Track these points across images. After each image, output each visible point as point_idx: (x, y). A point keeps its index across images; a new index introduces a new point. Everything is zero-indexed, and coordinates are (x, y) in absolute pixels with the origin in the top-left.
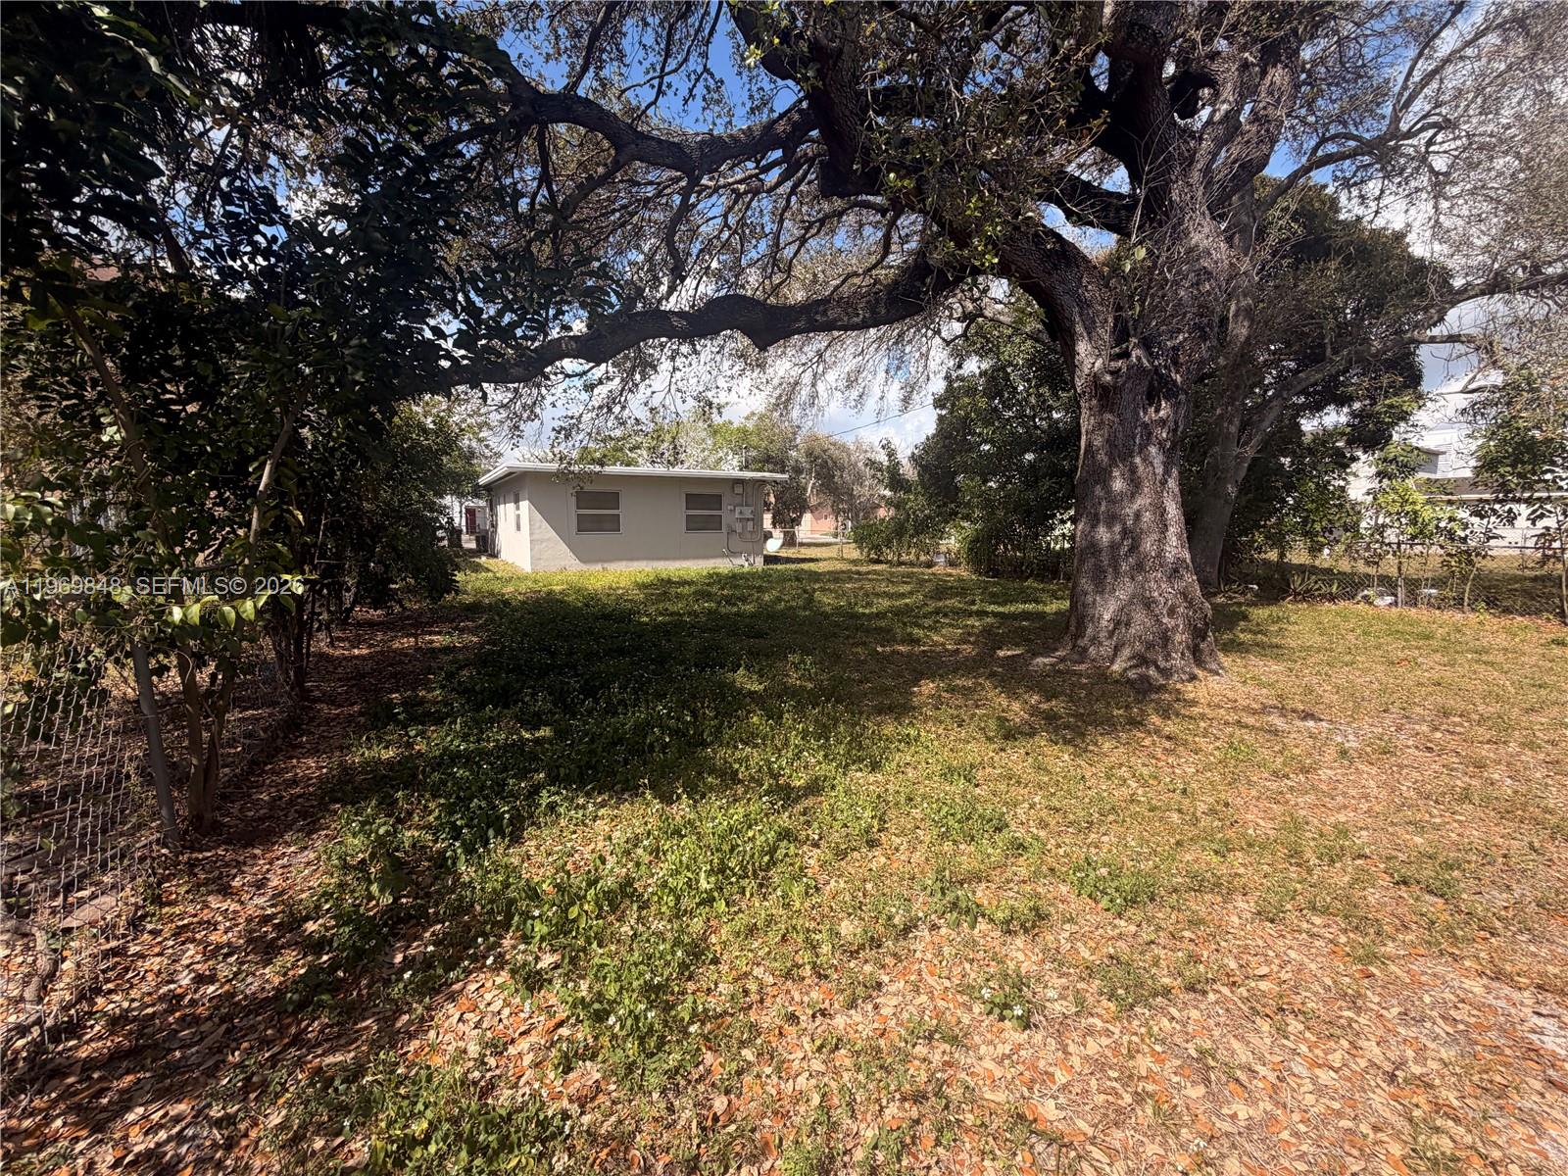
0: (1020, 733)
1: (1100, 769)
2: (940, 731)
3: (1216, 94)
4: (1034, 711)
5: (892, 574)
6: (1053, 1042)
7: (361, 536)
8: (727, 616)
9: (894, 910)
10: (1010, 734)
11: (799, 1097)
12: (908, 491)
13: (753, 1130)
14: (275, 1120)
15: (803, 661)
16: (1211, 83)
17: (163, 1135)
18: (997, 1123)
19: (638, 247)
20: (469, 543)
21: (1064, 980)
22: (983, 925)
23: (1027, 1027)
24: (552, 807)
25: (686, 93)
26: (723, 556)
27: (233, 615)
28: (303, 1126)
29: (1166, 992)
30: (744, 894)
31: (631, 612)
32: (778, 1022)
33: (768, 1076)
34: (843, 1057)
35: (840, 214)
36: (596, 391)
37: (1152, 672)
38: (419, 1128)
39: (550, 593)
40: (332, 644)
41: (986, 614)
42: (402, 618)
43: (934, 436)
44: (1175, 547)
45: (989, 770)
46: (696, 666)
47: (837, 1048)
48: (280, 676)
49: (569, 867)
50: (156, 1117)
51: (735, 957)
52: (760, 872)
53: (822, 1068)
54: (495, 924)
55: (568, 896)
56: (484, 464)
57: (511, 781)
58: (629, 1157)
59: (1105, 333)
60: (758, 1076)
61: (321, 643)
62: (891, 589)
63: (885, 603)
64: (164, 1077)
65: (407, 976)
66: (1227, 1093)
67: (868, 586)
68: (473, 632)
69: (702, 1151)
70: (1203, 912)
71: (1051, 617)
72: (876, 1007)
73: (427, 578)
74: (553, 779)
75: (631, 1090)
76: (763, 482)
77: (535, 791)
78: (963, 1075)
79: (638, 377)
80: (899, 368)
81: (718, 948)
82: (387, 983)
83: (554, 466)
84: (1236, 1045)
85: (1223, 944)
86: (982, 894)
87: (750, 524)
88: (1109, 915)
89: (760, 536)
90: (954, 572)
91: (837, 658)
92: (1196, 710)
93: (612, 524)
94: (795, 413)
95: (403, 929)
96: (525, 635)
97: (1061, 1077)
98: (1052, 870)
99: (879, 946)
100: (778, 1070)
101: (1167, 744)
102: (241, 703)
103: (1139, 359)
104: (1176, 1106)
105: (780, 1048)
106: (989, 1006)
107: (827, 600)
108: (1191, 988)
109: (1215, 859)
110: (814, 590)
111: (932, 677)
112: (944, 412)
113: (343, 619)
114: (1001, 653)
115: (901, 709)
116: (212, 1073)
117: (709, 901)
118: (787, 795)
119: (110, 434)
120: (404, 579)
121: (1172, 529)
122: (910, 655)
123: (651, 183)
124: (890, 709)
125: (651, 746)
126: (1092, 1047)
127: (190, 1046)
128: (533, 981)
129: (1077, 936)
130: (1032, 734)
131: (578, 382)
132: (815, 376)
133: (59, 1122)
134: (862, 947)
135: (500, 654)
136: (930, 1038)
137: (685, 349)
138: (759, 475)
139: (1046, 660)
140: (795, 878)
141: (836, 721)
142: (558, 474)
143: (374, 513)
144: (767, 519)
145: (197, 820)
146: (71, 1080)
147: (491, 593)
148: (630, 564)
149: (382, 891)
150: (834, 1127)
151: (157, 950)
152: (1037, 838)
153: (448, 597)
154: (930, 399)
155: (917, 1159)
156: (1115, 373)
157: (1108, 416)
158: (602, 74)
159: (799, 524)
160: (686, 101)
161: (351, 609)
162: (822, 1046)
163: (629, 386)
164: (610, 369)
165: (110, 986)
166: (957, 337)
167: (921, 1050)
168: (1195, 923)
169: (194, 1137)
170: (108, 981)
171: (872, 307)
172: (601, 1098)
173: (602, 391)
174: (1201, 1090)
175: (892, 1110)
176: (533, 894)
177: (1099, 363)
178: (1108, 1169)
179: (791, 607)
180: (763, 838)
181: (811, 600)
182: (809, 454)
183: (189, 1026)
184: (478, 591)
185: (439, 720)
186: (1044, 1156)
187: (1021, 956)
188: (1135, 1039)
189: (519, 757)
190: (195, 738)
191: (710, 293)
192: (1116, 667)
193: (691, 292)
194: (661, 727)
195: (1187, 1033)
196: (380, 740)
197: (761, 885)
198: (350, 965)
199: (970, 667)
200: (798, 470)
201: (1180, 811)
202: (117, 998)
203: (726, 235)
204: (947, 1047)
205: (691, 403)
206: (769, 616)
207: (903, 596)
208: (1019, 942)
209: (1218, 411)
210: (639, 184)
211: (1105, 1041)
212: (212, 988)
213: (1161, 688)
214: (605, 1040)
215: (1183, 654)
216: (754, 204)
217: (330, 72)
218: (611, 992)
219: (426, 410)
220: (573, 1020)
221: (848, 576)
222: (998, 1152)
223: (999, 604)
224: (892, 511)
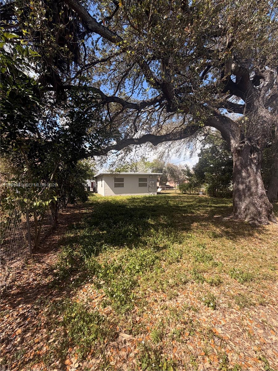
0: (218, 236)
1: (240, 246)
2: (198, 235)
3: (265, 80)
4: (223, 231)
5: (188, 197)
6: (222, 314)
7: (69, 188)
8: (147, 207)
9: (182, 277)
10: (216, 236)
11: (156, 319)
12: (192, 176)
13: (145, 326)
14: (46, 310)
15: (164, 217)
16: (263, 78)
17: (25, 311)
18: (205, 332)
19: (128, 125)
20: (91, 190)
21: (226, 299)
22: (205, 283)
23: (215, 309)
24: (105, 249)
25: (138, 93)
26: (147, 192)
27: (44, 204)
28: (51, 312)
29: (255, 304)
30: (147, 271)
31: (126, 205)
32: (153, 301)
33: (149, 314)
34: (167, 311)
35: (173, 115)
36: (119, 156)
37: (256, 222)
38: (73, 315)
39: (108, 201)
40: (63, 212)
41: (212, 206)
42: (77, 206)
43: (198, 163)
44: (261, 190)
45: (209, 245)
46: (139, 218)
47: (166, 309)
48: (52, 218)
49: (108, 262)
50: (24, 307)
51: (144, 286)
52: (151, 266)
53: (162, 313)
54: (91, 273)
55: (107, 268)
56: (95, 173)
57: (97, 242)
58: (117, 328)
59: (238, 138)
60: (147, 313)
61: (60, 211)
62: (188, 200)
63: (186, 204)
64: (26, 299)
65: (73, 283)
66: (270, 333)
67: (182, 199)
68: (91, 209)
69: (133, 329)
70: (266, 285)
71: (229, 208)
72: (177, 300)
73: (82, 197)
74: (106, 242)
75: (118, 312)
76: (157, 175)
77: (102, 244)
78: (197, 319)
79: (128, 153)
80: (189, 148)
81: (140, 283)
82: (69, 284)
83: (109, 173)
84: (273, 320)
85: (272, 294)
86: (205, 275)
87: (154, 185)
88: (239, 284)
89: (156, 188)
90: (204, 196)
91: (173, 216)
92: (269, 232)
93: (122, 185)
94: (164, 159)
95: (73, 273)
96: (102, 210)
97: (223, 323)
98: (224, 271)
99: (178, 286)
100: (152, 312)
101: (260, 241)
102: (45, 224)
103: (247, 143)
104: (255, 334)
105: (153, 308)
106: (205, 303)
107: (172, 203)
108: (261, 304)
109: (271, 271)
110: (169, 201)
111: (196, 222)
112: (201, 157)
113: (65, 206)
114: (215, 216)
115: (188, 229)
116: (35, 299)
117: (138, 272)
118: (158, 249)
119: (25, 169)
120: (77, 198)
121: (259, 185)
122: (191, 216)
123: (131, 112)
124: (185, 229)
125: (128, 236)
126: (232, 316)
127: (31, 293)
128: (99, 287)
129: (230, 288)
130: (222, 237)
131: (115, 154)
132: (169, 150)
133: (7, 306)
134: (174, 286)
135: (96, 214)
136: (190, 309)
137: (138, 146)
138: (156, 173)
139: (227, 218)
140: (159, 268)
141: (171, 232)
142: (110, 174)
143: (72, 184)
144: (158, 184)
145: (35, 247)
146: (10, 298)
147: (96, 201)
148: (126, 194)
149: (69, 264)
150: (164, 327)
151: (26, 273)
152: (221, 263)
153: (87, 202)
154: (197, 155)
155: (184, 338)
156: (241, 147)
157: (240, 157)
158: (121, 91)
160: (138, 94)
161: (67, 204)
162: (163, 308)
163: (126, 154)
164: (122, 151)
165: (18, 280)
166: (203, 140)
167: (187, 312)
168: (264, 287)
169: (31, 312)
170: (17, 279)
171: (180, 135)
172: (112, 314)
173: (120, 156)
174: (262, 331)
175: (178, 325)
176: (100, 267)
177: (237, 145)
178: (234, 347)
179: (163, 205)
180: (151, 258)
181: (168, 203)
182: (168, 168)
183: (31, 289)
184: (93, 200)
185: (83, 228)
186: (217, 342)
187: (214, 292)
188: (244, 316)
189: (99, 237)
190: (36, 230)
191: (144, 133)
192: (246, 220)
193: (140, 134)
194: (130, 231)
195: (259, 316)
196: (71, 232)
197: (151, 269)
198: (62, 279)
199: (206, 219)
200: (165, 172)
201: (262, 258)
202: (19, 282)
203: (147, 121)
204: (194, 312)
205: (140, 158)
206: (157, 207)
207: (191, 202)
208: (214, 288)
209: (274, 154)
210: (128, 112)
211: (236, 315)
212: (36, 282)
213: (259, 226)
214: (113, 301)
215: (265, 217)
216: (154, 114)
217: (68, 97)
218: (115, 290)
219: (83, 162)
220: (106, 296)
221: (177, 197)
222: (205, 339)
223: (215, 204)
224: (188, 181)
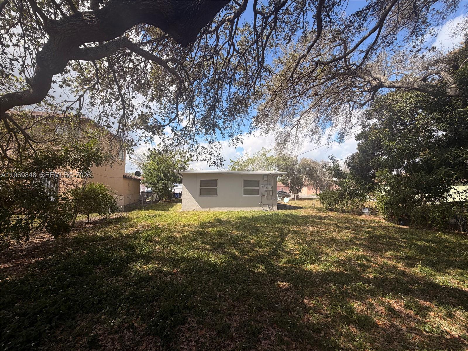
12: (345, 178)
26: (259, 206)
87: (271, 192)
89: (275, 197)
90: (375, 219)
93: (214, 193)
112: (360, 142)
148: (220, 208)
159: (300, 191)
200: (299, 172)
221: (314, 219)
224: (337, 186)
